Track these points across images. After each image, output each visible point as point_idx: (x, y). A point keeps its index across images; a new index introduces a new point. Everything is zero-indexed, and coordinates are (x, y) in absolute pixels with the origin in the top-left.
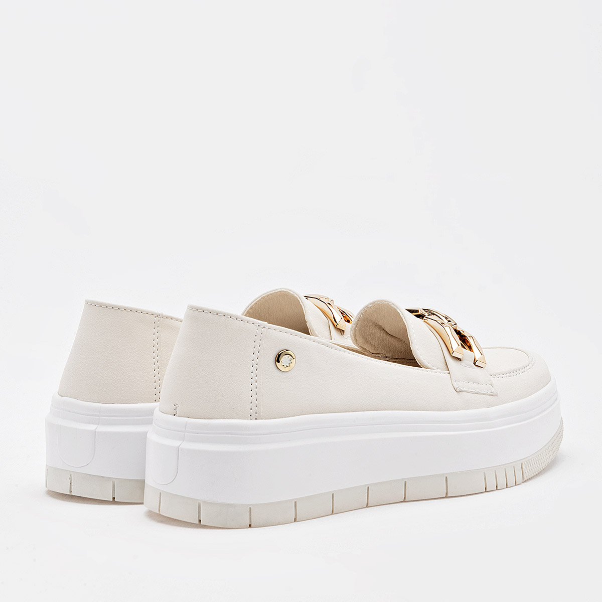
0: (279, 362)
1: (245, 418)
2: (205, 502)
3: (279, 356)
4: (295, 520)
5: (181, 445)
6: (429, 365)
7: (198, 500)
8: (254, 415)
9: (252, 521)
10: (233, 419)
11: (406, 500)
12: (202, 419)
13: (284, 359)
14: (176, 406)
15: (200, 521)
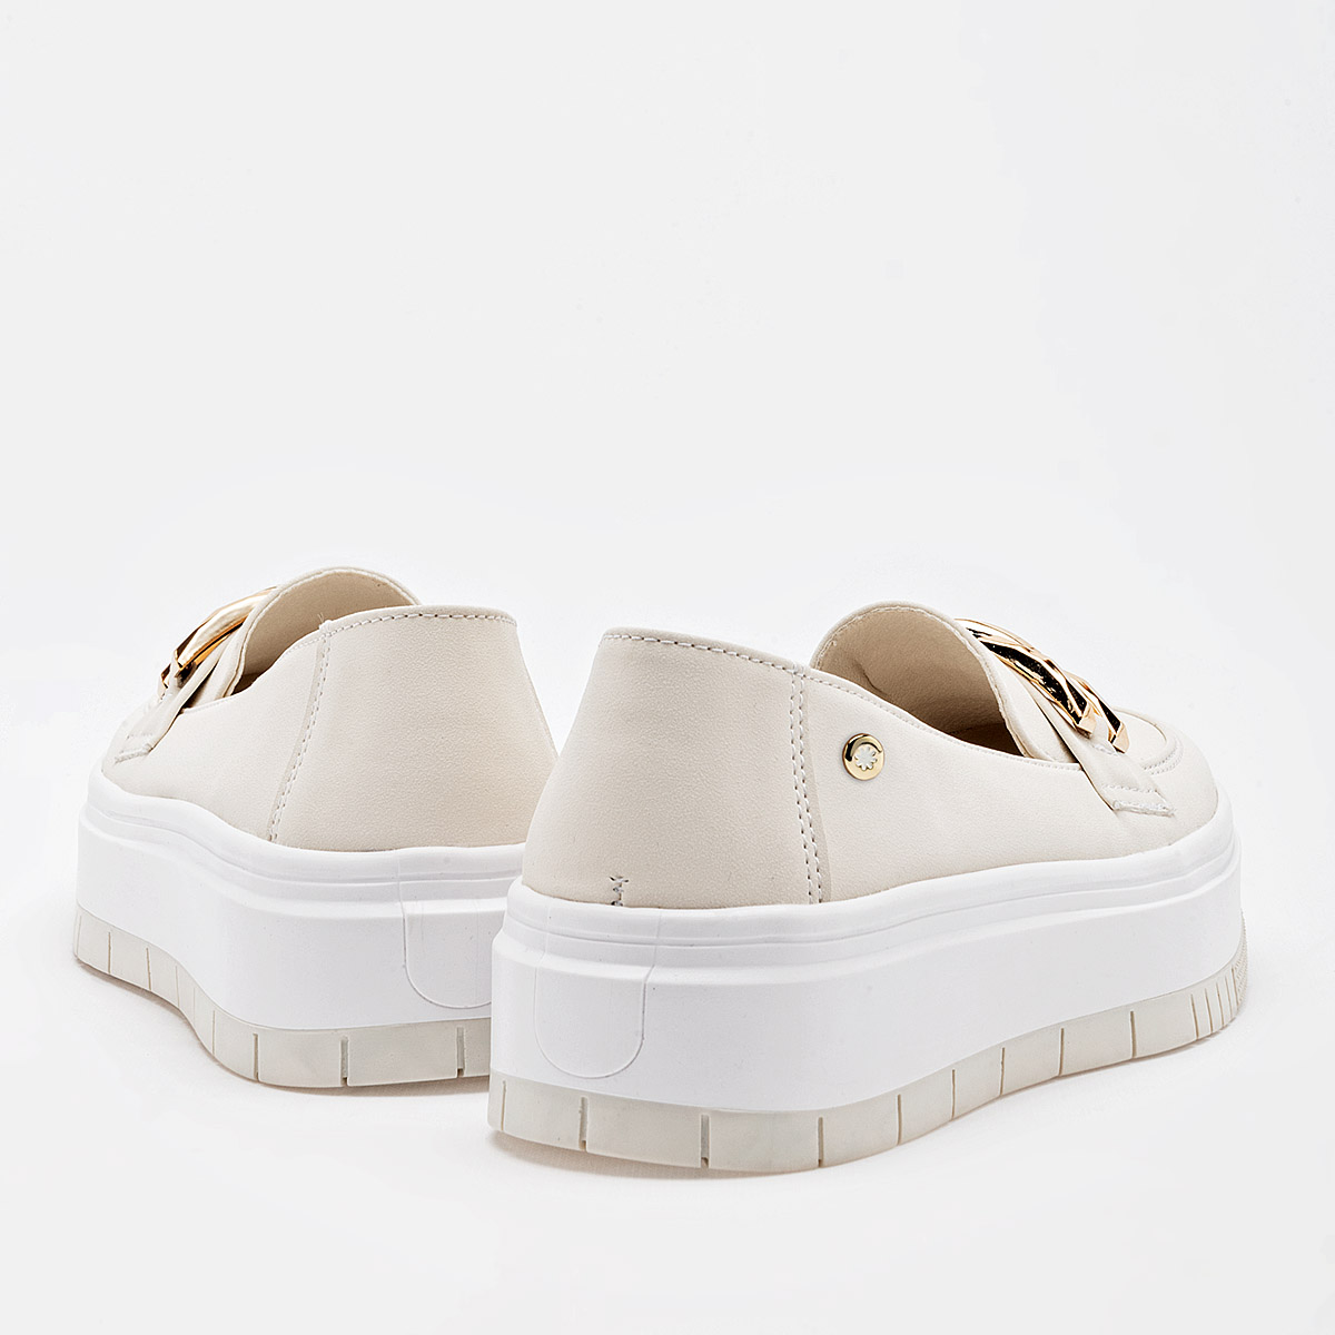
0: (850, 759)
1: (800, 901)
2: (716, 1113)
3: (850, 746)
4: (899, 1142)
5: (648, 976)
6: (1043, 753)
7: (701, 1109)
8: (817, 892)
9: (825, 1154)
10: (773, 903)
11: (1063, 1073)
12: (698, 908)
13: (860, 753)
14: (619, 881)
15: (706, 1160)
